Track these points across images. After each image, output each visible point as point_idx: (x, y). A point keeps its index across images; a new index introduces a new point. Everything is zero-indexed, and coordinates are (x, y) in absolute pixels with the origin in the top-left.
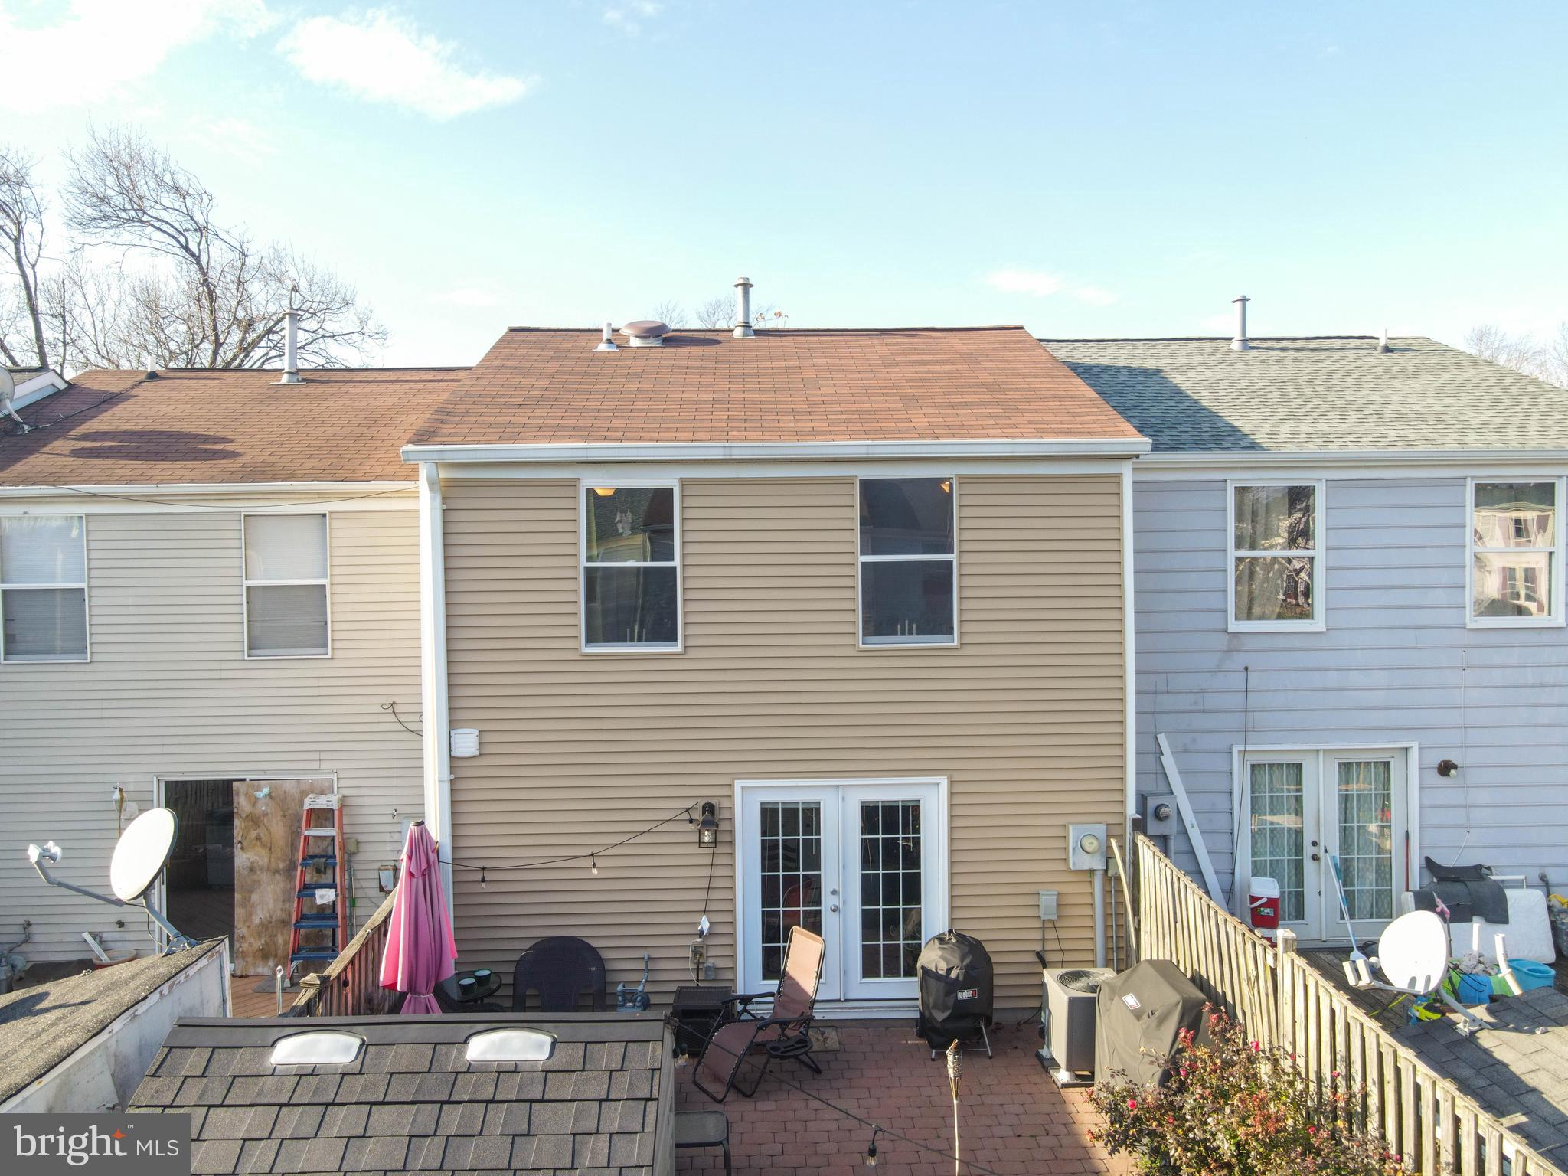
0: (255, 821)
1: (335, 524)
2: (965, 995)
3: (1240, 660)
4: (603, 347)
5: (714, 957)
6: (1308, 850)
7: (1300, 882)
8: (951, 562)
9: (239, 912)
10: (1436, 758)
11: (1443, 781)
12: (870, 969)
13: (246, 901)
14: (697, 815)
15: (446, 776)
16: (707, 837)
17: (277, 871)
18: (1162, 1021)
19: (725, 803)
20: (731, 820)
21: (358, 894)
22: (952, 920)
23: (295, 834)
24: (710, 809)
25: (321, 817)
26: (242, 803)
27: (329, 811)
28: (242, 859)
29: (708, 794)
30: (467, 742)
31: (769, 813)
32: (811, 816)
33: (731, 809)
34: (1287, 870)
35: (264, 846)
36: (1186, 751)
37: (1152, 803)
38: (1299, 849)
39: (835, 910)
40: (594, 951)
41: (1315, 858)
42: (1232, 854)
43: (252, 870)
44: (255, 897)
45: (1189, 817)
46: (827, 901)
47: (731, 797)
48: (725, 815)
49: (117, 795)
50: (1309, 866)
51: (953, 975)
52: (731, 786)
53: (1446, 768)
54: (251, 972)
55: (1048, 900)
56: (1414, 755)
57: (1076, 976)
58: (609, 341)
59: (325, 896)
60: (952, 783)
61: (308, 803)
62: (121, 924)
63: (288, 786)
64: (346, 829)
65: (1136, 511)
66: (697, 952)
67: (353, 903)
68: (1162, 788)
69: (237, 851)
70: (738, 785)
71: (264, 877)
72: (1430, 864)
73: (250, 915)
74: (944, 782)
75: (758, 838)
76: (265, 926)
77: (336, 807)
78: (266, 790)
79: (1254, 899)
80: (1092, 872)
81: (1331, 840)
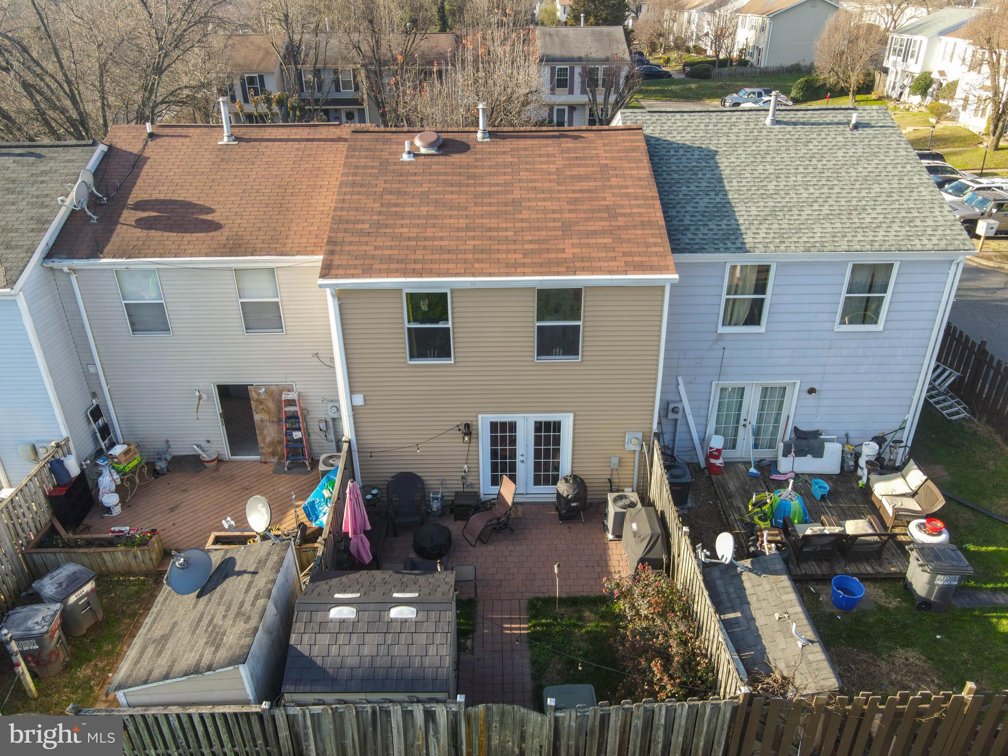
0: (260, 402)
1: (279, 273)
2: (574, 504)
3: (722, 344)
4: (405, 157)
5: (471, 479)
6: (742, 422)
7: (736, 435)
8: (579, 326)
9: (259, 438)
10: (807, 387)
11: (808, 396)
12: (537, 482)
13: (262, 434)
14: (462, 427)
15: (351, 413)
16: (466, 439)
17: (273, 422)
18: (643, 540)
19: (475, 423)
20: (477, 430)
21: (310, 431)
22: (572, 471)
23: (279, 409)
24: (467, 426)
25: (291, 403)
26: (253, 395)
27: (294, 401)
28: (257, 417)
29: (467, 420)
30: (359, 400)
31: (494, 426)
32: (513, 426)
33: (477, 425)
34: (730, 432)
35: (265, 412)
36: (691, 383)
37: (671, 406)
38: (738, 422)
39: (522, 462)
40: (419, 477)
41: (744, 426)
42: (706, 425)
43: (262, 421)
44: (265, 432)
45: (688, 410)
46: (519, 458)
47: (477, 421)
48: (475, 427)
49: (197, 394)
50: (741, 429)
51: (570, 497)
52: (477, 417)
53: (812, 391)
54: (269, 460)
55: (615, 461)
56: (797, 386)
57: (621, 498)
58: (409, 153)
59: (297, 435)
60: (575, 416)
61: (284, 397)
62: (208, 441)
63: (273, 388)
64: (302, 405)
65: (670, 305)
66: (463, 478)
67: (309, 435)
68: (677, 399)
69: (254, 414)
70: (480, 416)
71: (268, 424)
72: (796, 430)
73: (264, 439)
74: (572, 415)
75: (489, 435)
76: (272, 443)
77: (296, 399)
78: (263, 390)
79: (711, 448)
80: (635, 451)
81: (753, 419)
